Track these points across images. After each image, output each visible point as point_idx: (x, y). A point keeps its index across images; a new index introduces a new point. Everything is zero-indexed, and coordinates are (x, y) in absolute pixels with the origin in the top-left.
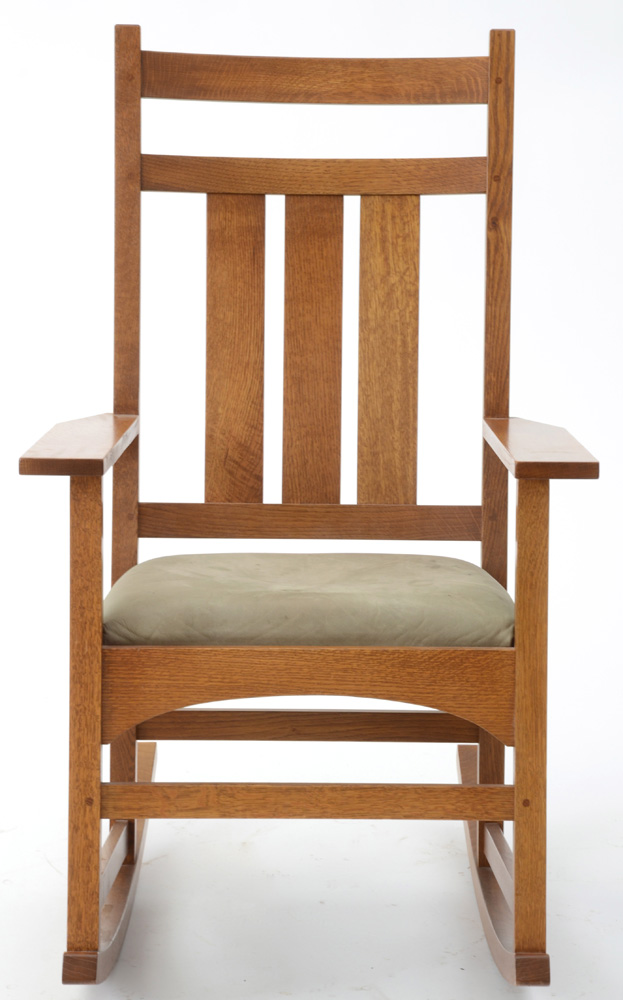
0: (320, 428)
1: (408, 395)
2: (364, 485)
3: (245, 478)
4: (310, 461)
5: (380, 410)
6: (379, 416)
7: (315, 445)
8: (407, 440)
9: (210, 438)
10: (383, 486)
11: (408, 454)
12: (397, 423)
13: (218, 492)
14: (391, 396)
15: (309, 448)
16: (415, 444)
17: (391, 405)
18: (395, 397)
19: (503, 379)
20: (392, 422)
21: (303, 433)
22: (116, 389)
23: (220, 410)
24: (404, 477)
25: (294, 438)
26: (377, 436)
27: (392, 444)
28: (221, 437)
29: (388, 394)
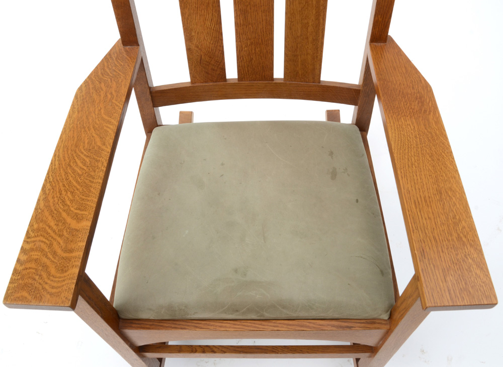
0: (260, 40)
1: (319, 23)
2: (288, 72)
3: (214, 70)
4: (254, 59)
5: (299, 31)
6: (299, 34)
7: (257, 49)
8: (317, 49)
9: (189, 50)
10: (300, 73)
11: (317, 57)
12: (310, 39)
13: (198, 78)
14: (308, 23)
15: (253, 51)
16: (322, 51)
17: (307, 28)
18: (310, 24)
19: (387, 20)
20: (307, 38)
21: (249, 43)
22: (120, 31)
23: (193, 34)
24: (314, 69)
25: (244, 46)
26: (297, 47)
27: (307, 51)
28: (196, 49)
29: (306, 21)
